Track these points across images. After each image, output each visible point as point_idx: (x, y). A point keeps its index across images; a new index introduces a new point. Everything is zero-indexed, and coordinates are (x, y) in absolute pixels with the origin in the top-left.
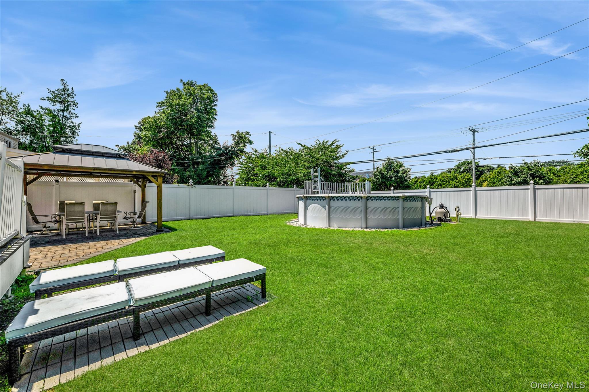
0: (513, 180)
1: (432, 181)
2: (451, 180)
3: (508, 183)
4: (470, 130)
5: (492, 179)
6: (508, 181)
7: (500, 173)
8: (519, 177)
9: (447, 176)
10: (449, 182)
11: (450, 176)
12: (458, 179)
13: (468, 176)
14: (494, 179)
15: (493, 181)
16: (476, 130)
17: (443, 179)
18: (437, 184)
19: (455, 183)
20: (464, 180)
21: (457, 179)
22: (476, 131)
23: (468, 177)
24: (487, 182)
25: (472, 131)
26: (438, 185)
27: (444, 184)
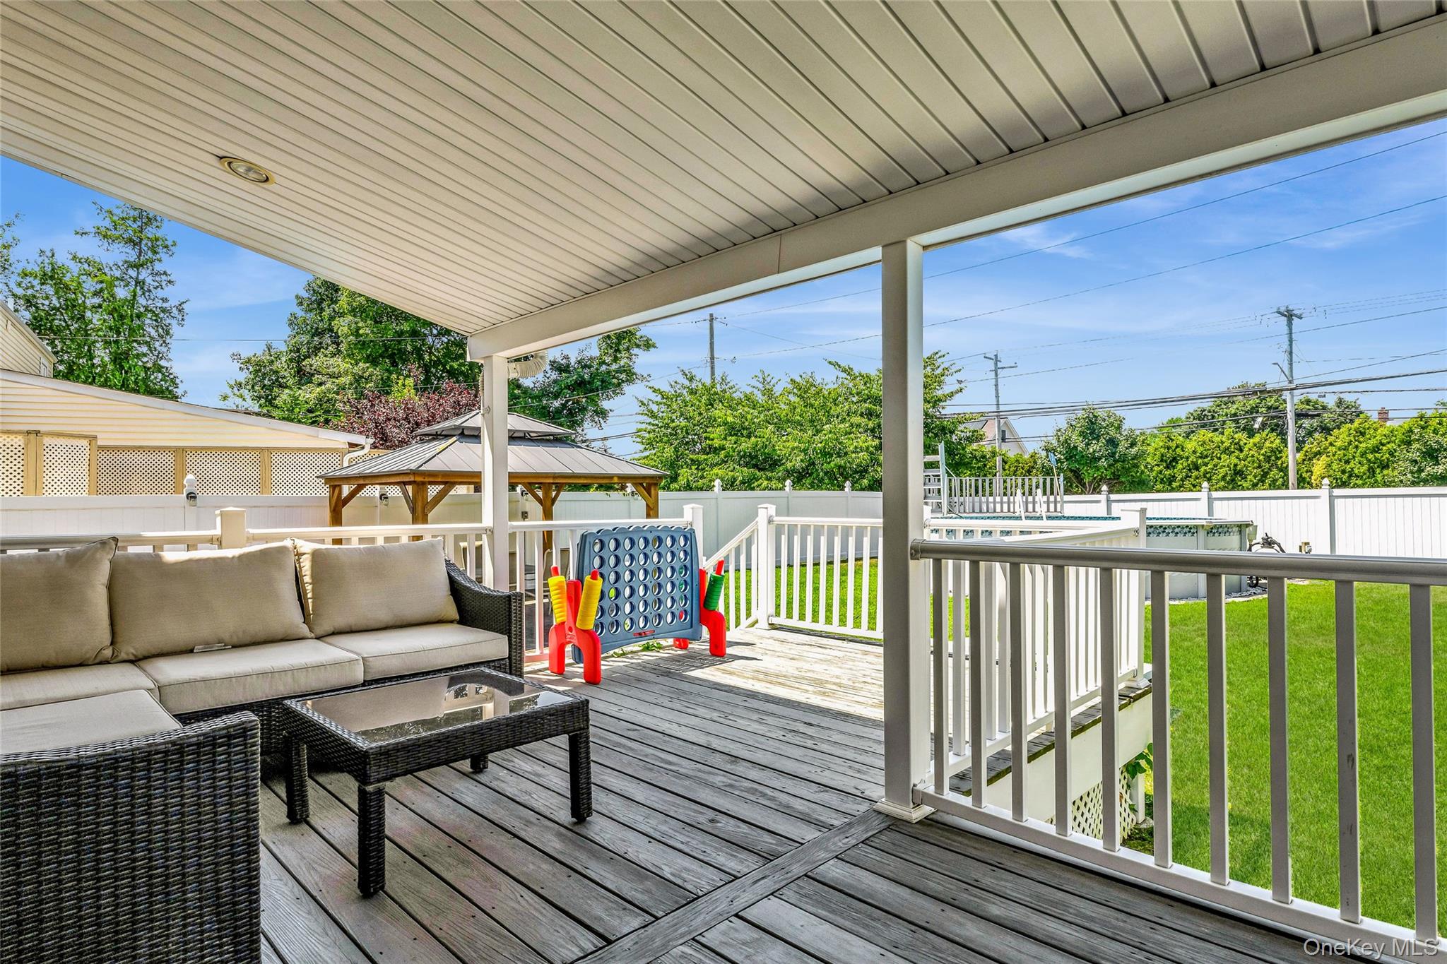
0: (1423, 471)
1: (1169, 455)
2: (1224, 452)
3: (1409, 476)
4: (1279, 313)
5: (1339, 449)
6: (1412, 472)
7: (1363, 434)
8: (1437, 463)
9: (1213, 442)
10: (1220, 458)
11: (1222, 443)
12: (1246, 449)
13: (1272, 442)
14: (1346, 449)
15: (1345, 455)
16: (1295, 312)
17: (1200, 449)
18: (1185, 464)
19: (1236, 461)
20: (1263, 451)
21: (1241, 450)
22: (1296, 316)
23: (1274, 446)
24: (1324, 456)
25: (1285, 316)
26: (1189, 465)
27: (1206, 464)
